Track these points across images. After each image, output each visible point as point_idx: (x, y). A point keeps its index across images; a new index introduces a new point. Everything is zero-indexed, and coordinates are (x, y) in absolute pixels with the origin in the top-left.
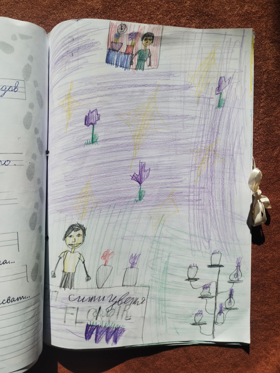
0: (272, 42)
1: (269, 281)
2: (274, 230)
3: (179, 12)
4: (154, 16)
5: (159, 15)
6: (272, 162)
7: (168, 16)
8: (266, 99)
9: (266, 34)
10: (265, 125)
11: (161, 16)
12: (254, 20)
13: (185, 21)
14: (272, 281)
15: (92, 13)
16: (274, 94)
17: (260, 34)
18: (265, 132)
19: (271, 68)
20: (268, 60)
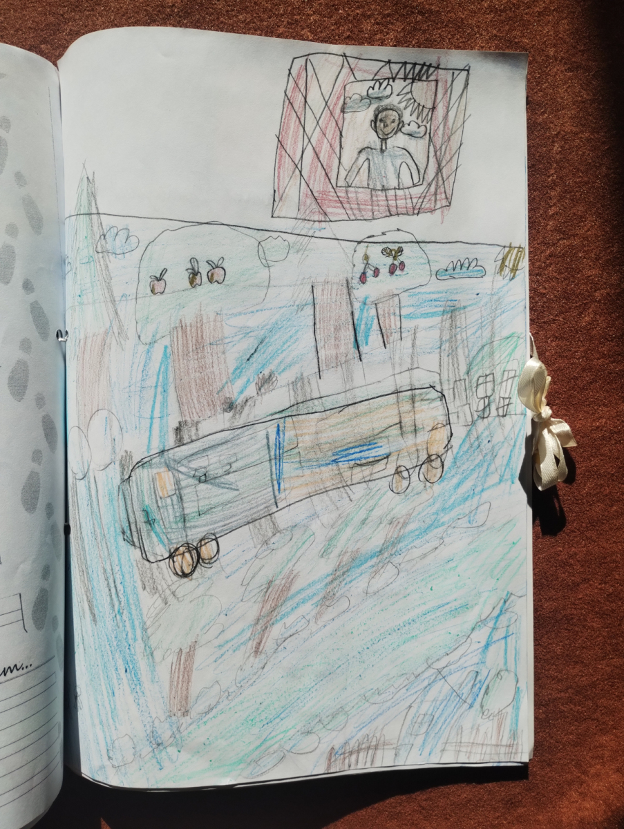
0: (570, 70)
1: (582, 609)
2: (588, 494)
3: (358, 8)
4: (301, 18)
5: (311, 15)
6: (579, 340)
7: (331, 17)
8: (561, 198)
9: (556, 52)
10: (560, 257)
11: (317, 17)
12: (529, 21)
13: (371, 26)
14: (588, 609)
15: (161, 16)
16: (579, 187)
17: (543, 51)
18: (560, 273)
19: (568, 128)
20: (563, 109)
